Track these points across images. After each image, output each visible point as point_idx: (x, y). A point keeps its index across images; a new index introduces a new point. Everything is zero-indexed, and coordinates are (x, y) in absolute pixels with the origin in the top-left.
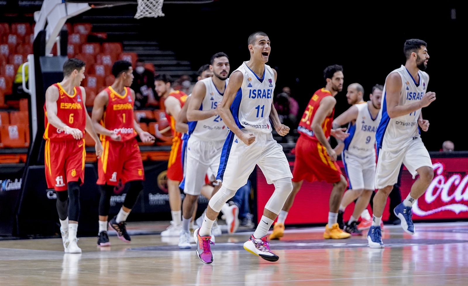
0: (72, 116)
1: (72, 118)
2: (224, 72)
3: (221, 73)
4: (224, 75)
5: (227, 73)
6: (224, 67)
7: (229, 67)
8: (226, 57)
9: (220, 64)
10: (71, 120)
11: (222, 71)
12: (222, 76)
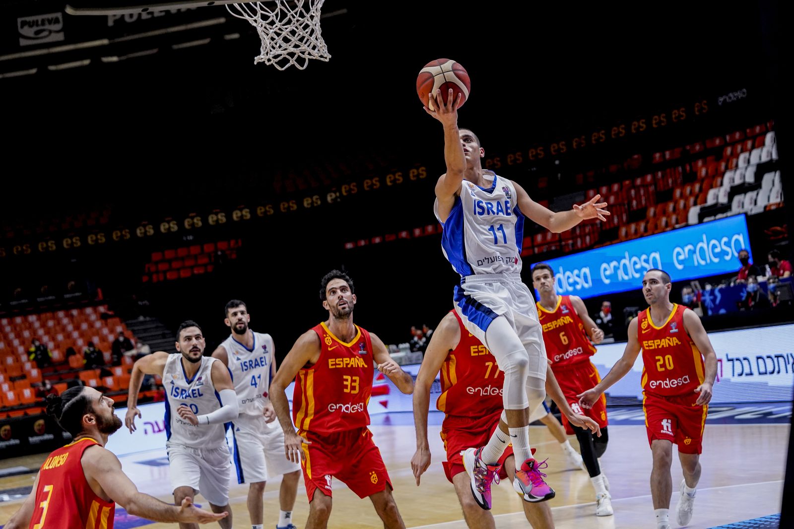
0: (563, 335)
1: (565, 337)
2: (195, 349)
3: (190, 351)
4: (195, 354)
5: (200, 350)
6: (194, 341)
7: (202, 340)
8: (196, 326)
9: (189, 338)
10: (565, 340)
11: (191, 347)
12: (192, 355)
